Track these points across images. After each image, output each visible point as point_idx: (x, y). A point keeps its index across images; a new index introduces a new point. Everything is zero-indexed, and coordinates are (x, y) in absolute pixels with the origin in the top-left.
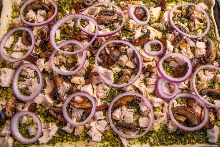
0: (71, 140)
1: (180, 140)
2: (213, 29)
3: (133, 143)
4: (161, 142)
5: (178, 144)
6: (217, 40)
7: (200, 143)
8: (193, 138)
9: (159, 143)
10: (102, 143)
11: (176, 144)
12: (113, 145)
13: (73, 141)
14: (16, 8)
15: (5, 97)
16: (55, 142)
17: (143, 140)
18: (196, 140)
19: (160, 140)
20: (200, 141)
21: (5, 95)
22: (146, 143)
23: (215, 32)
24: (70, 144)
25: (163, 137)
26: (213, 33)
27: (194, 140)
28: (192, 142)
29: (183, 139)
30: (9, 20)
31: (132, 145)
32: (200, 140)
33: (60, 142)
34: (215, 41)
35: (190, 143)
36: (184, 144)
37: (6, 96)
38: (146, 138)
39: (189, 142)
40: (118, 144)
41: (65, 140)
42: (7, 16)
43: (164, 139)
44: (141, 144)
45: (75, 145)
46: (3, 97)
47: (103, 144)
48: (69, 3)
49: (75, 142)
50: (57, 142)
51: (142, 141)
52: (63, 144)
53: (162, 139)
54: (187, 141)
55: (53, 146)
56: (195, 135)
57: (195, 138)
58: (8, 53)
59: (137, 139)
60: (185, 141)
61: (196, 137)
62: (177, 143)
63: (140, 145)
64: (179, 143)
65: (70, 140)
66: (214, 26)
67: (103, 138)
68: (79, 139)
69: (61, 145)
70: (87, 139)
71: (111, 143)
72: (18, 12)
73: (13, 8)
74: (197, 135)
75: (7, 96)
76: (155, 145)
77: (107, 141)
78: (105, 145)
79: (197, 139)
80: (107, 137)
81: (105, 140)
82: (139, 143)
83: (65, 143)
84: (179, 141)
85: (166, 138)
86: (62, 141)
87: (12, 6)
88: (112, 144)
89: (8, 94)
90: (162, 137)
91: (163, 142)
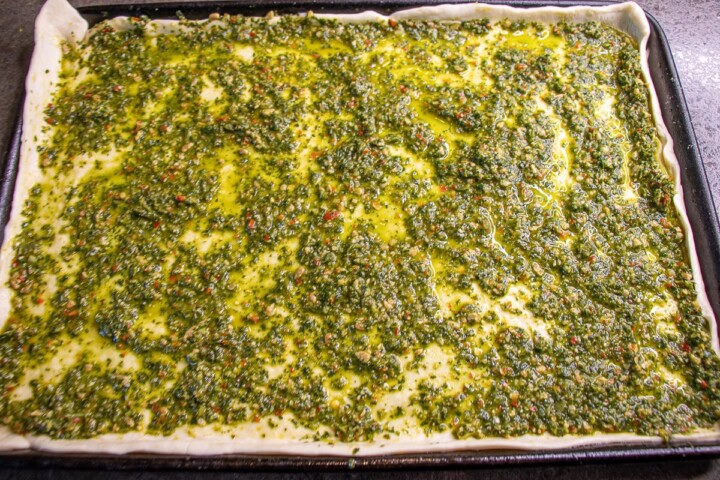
0: (221, 417)
1: (545, 422)
2: (646, 103)
3: (403, 430)
4: (486, 427)
5: (537, 433)
6: (658, 136)
7: (607, 431)
8: (585, 417)
9: (480, 431)
10: (311, 428)
11: (532, 433)
12: (342, 432)
13: (226, 422)
14: (72, 50)
15: (33, 298)
16: (173, 425)
17: (433, 421)
18: (594, 421)
19: (484, 421)
20: (605, 426)
21: (31, 292)
22: (441, 430)
23: (650, 111)
24: (217, 430)
25: (493, 411)
26: (643, 115)
27: (589, 422)
28: (580, 427)
29: (554, 419)
30: (51, 84)
31: (398, 434)
32: (607, 423)
33: (186, 426)
34: (651, 138)
35: (575, 430)
36: (555, 432)
37: (33, 294)
38: (442, 414)
39: (570, 428)
40: (357, 430)
41: (202, 417)
42: (47, 71)
43: (497, 420)
44: (427, 434)
45: (231, 433)
46: (25, 297)
47: (314, 433)
48: (225, 35)
49: (231, 424)
50: (177, 425)
51: (431, 425)
52: (196, 430)
53: (492, 417)
54: (567, 425)
55: (165, 435)
56: (589, 406)
57: (591, 415)
58: (45, 173)
59: (415, 418)
60: (561, 426)
61: (593, 413)
62: (534, 430)
63: (424, 436)
64: (540, 431)
65: (216, 420)
66: (649, 96)
67: (314, 415)
68: (244, 416)
69: (189, 433)
70: (265, 415)
71: (336, 430)
72: (78, 60)
73: (63, 50)
74: (597, 407)
75: (37, 293)
76: (467, 435)
77: (325, 424)
78: (318, 433)
79: (597, 421)
80: (326, 412)
81: (320, 420)
82: (421, 430)
83: (202, 426)
84: (541, 426)
85: (501, 417)
86: (194, 422)
87: (62, 44)
88: (339, 430)
89: (42, 289)
90: (491, 414)
91: (493, 427)
